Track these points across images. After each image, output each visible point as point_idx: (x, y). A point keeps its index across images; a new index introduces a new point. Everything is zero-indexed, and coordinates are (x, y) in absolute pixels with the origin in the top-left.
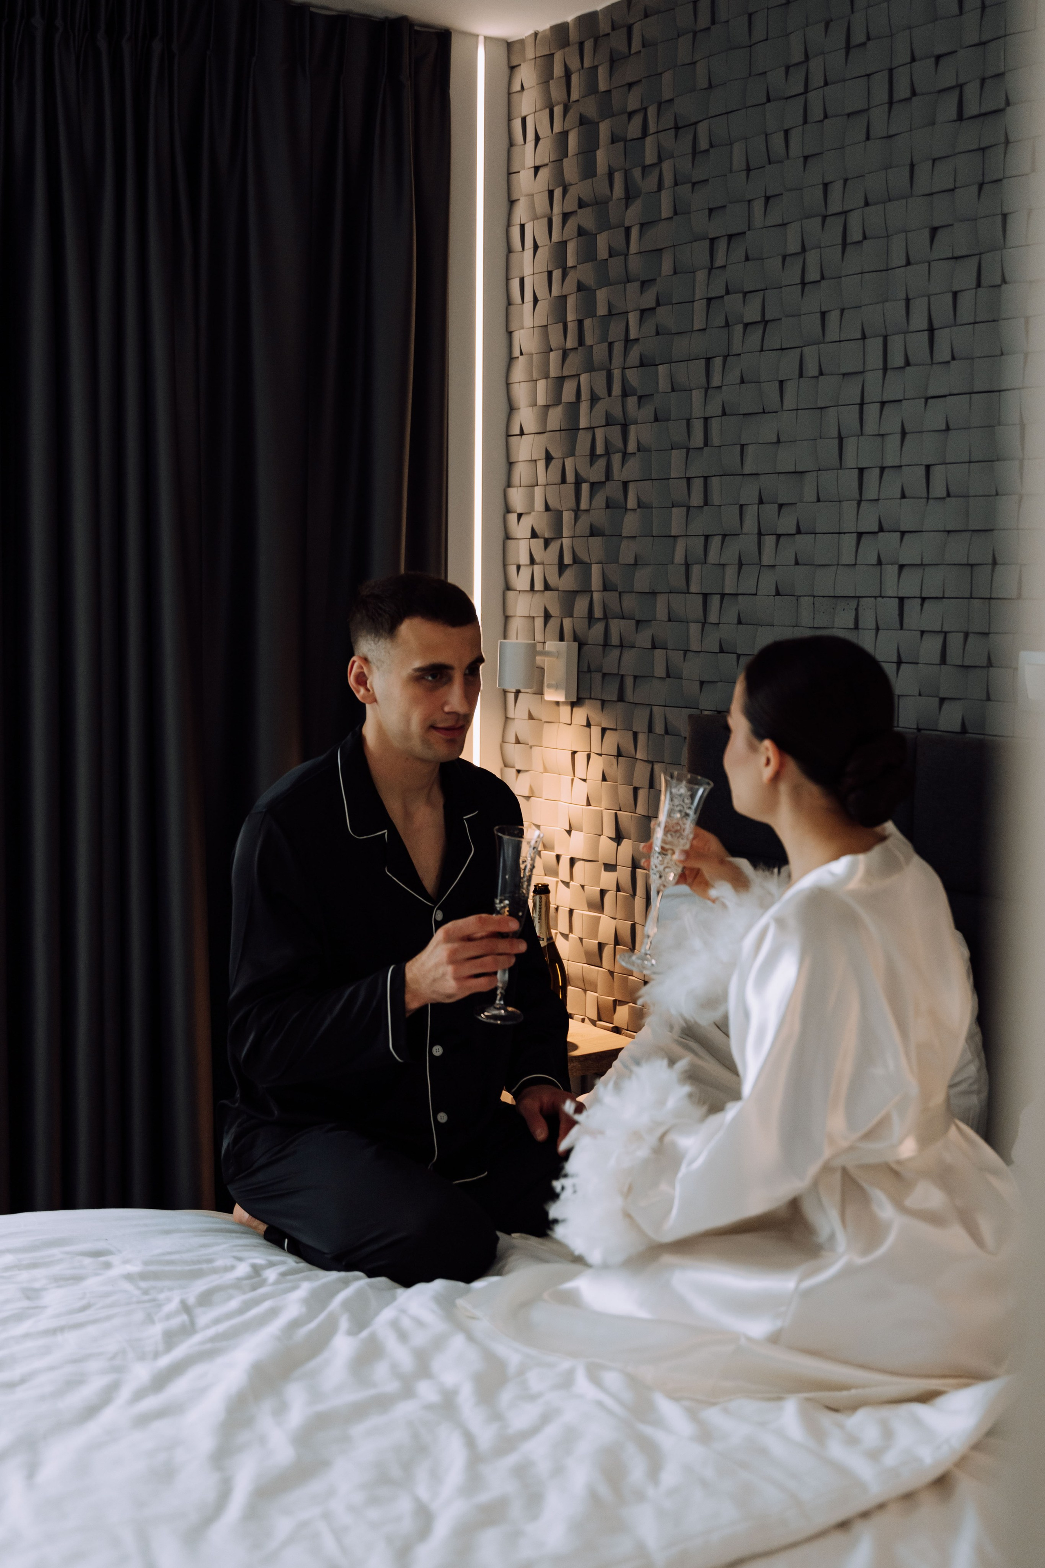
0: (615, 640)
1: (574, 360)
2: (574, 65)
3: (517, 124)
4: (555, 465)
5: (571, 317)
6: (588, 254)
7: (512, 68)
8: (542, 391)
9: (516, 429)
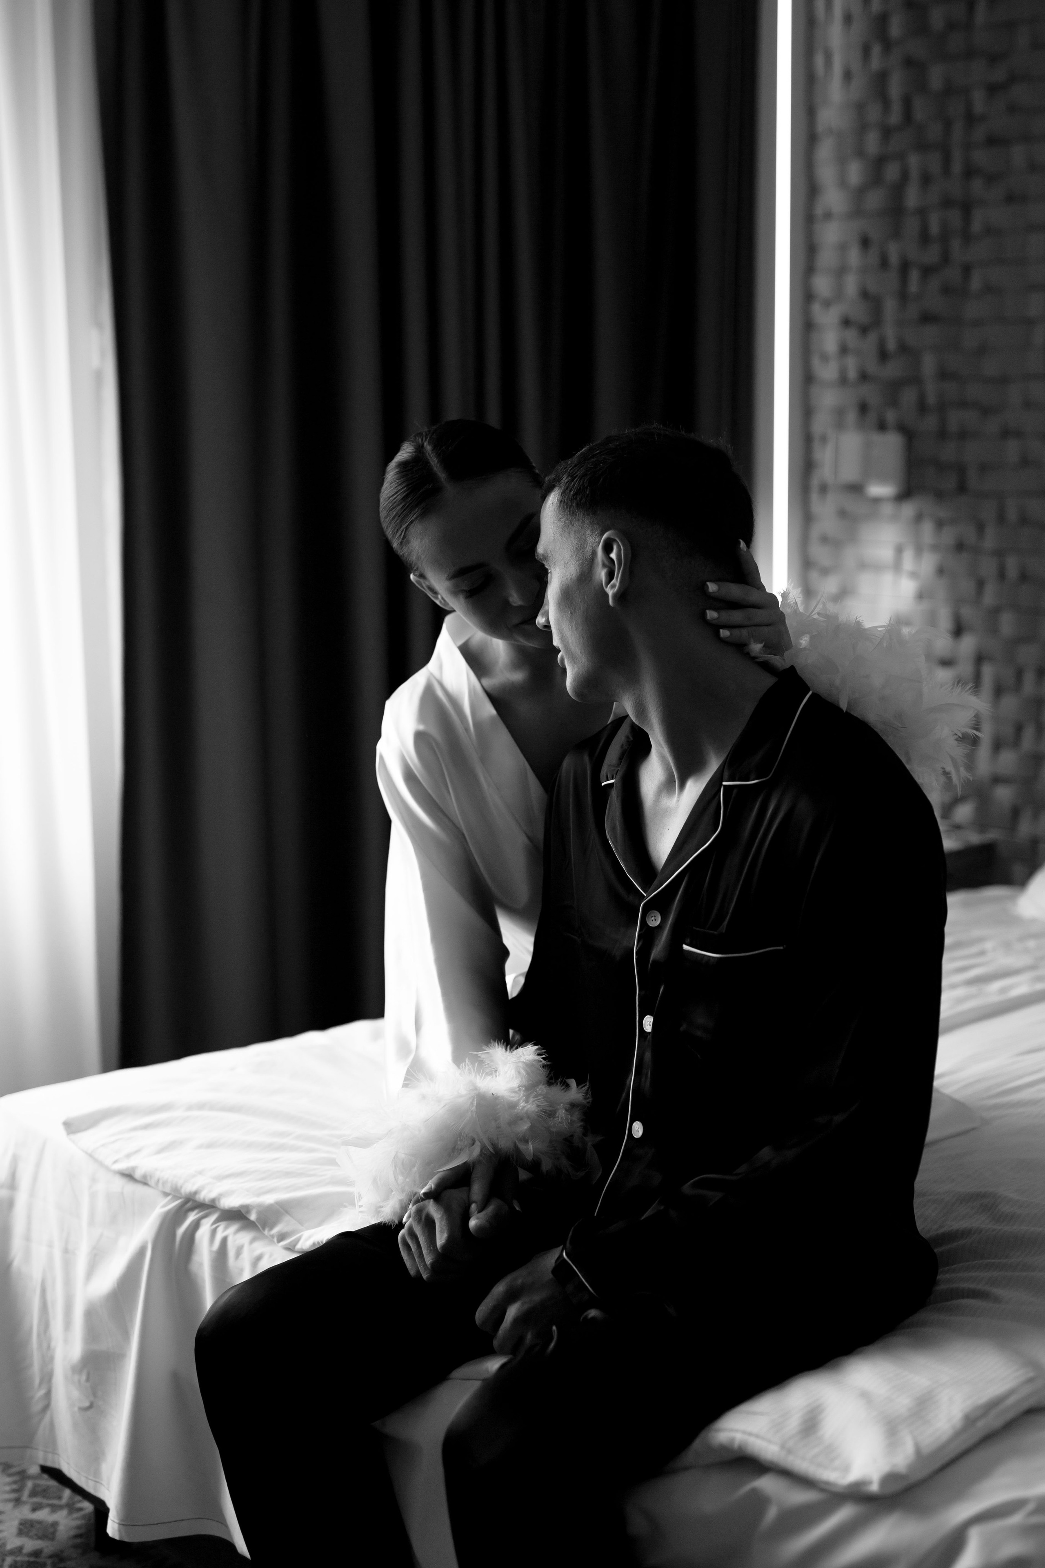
0: (954, 430)
1: (901, 140)
4: (875, 250)
5: (896, 92)
6: (920, 27)
8: (855, 173)
9: (819, 211)
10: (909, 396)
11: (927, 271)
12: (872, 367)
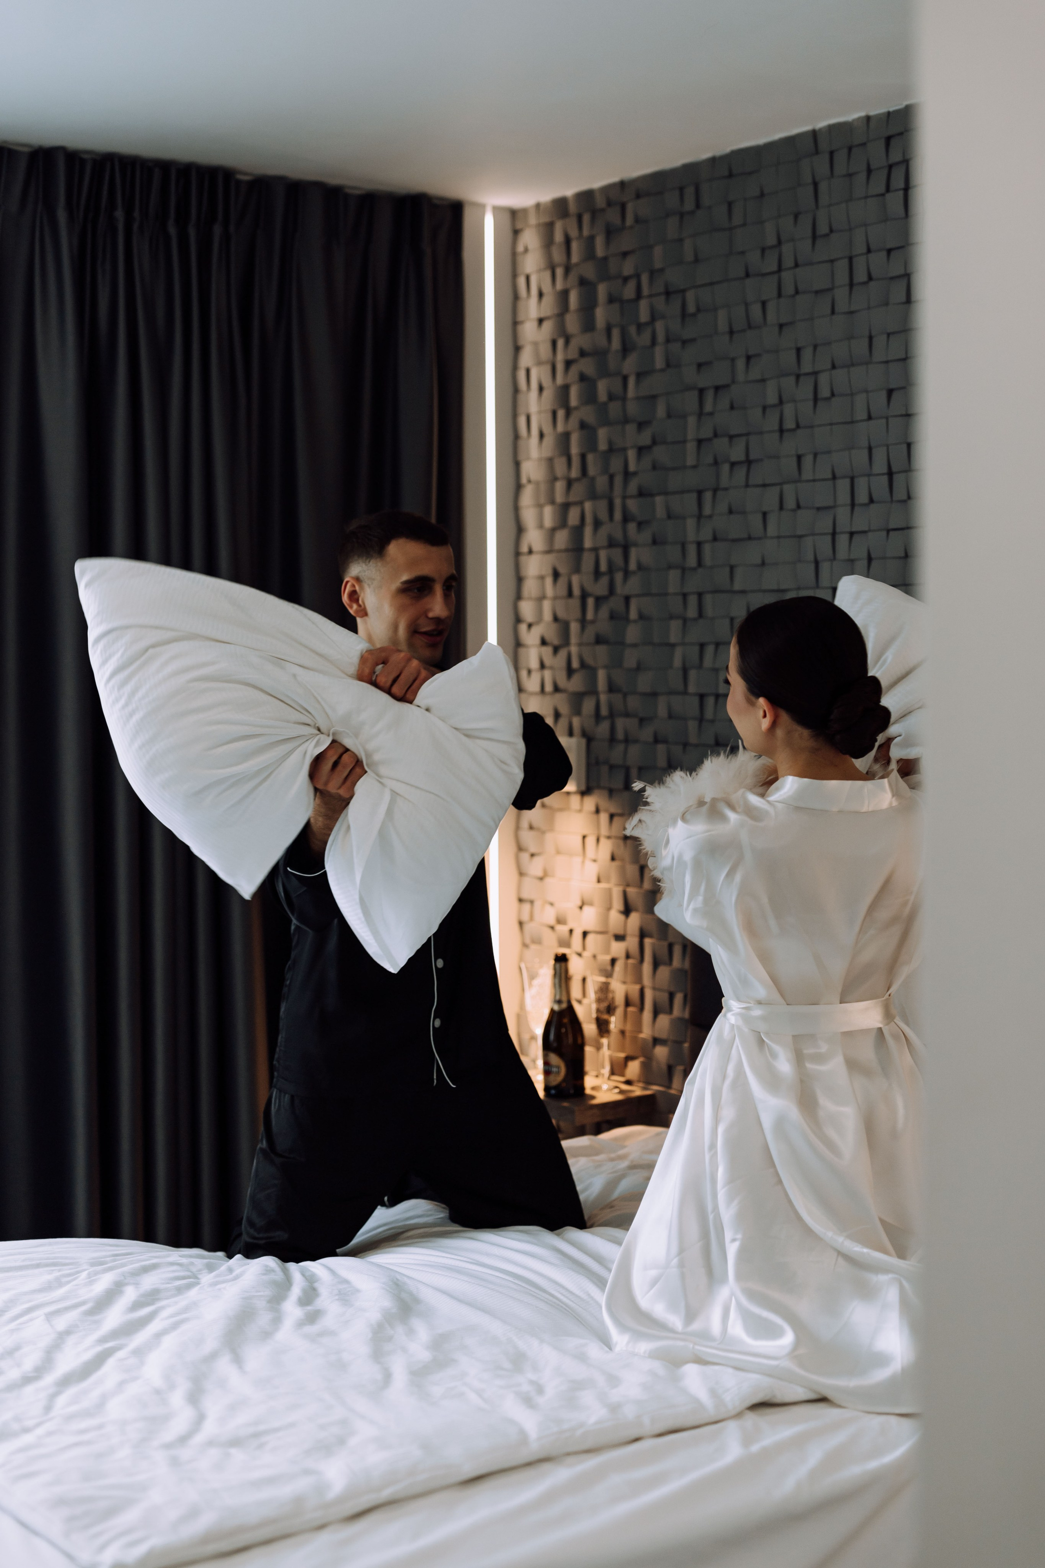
0: (620, 735)
1: (579, 490)
2: (574, 233)
3: (522, 281)
4: (563, 581)
5: (575, 450)
6: (589, 397)
7: (516, 232)
8: (549, 515)
9: (524, 549)
10: (588, 706)
11: (599, 600)
12: (562, 682)
